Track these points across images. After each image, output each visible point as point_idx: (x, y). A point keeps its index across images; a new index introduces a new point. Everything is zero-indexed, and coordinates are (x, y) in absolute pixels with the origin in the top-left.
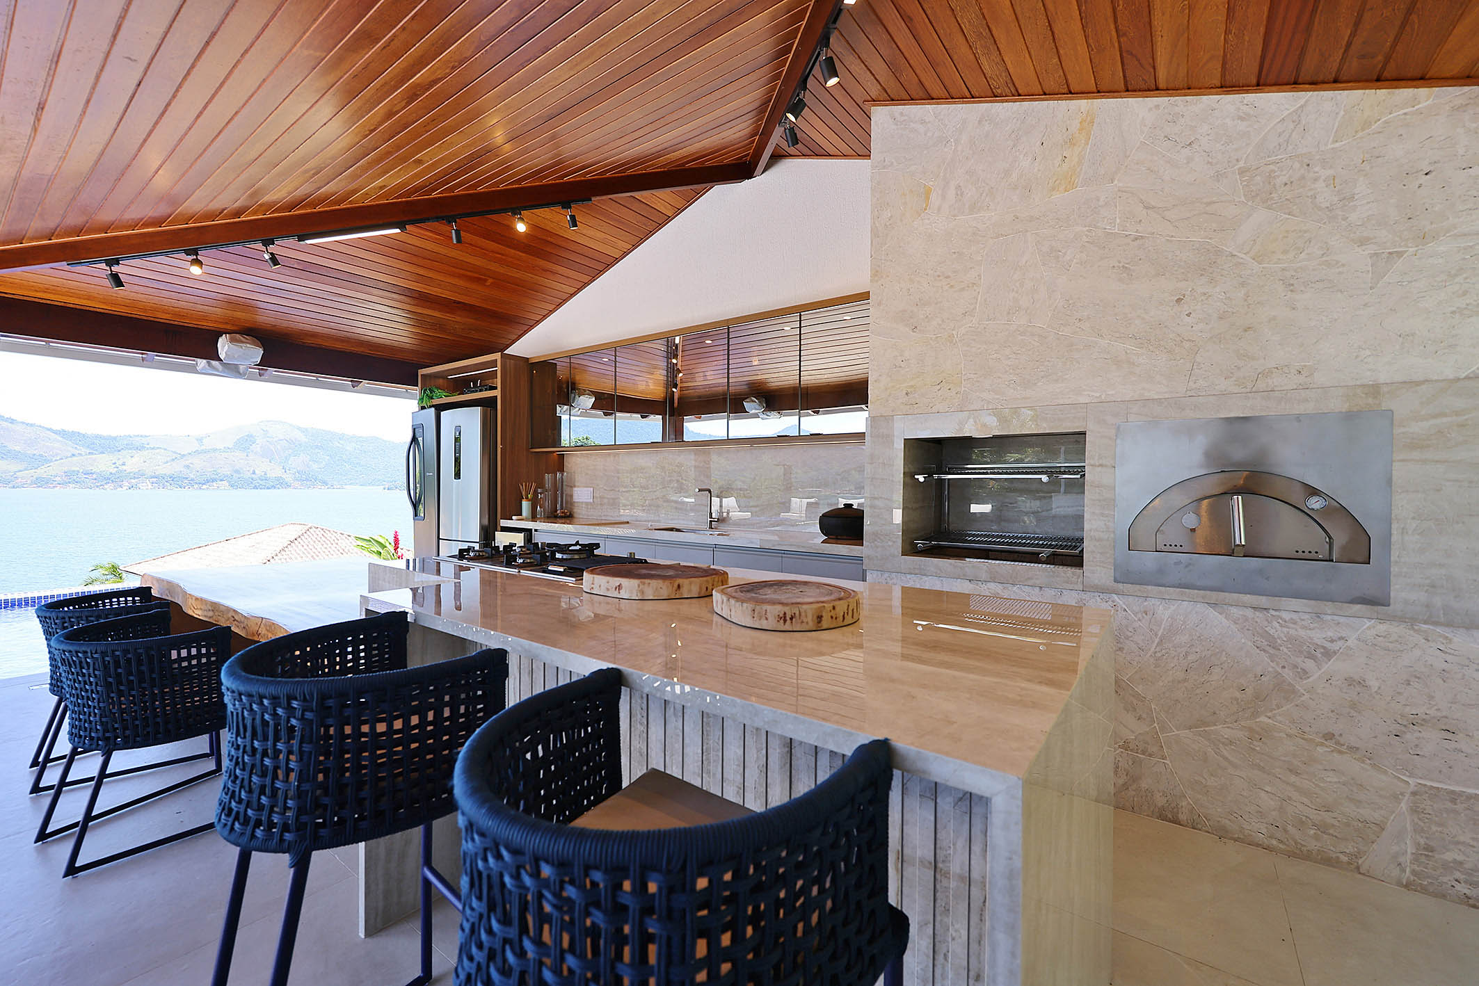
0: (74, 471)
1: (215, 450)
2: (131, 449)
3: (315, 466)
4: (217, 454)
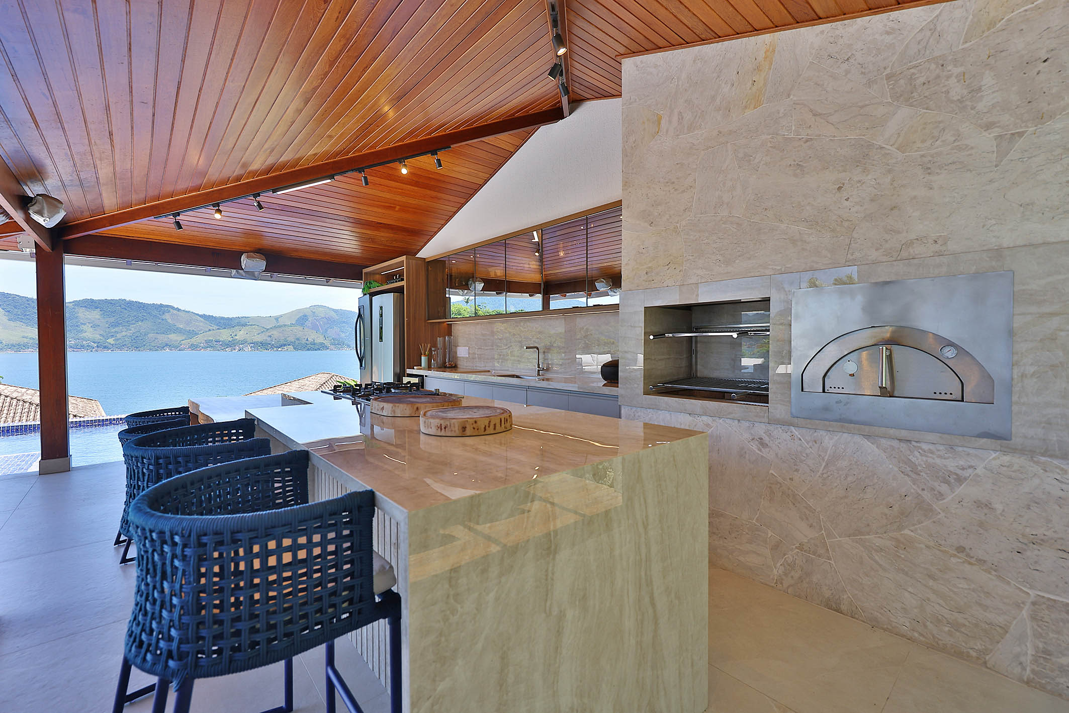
1: (285, 325)
2: (239, 326)
3: (343, 335)
4: (286, 328)
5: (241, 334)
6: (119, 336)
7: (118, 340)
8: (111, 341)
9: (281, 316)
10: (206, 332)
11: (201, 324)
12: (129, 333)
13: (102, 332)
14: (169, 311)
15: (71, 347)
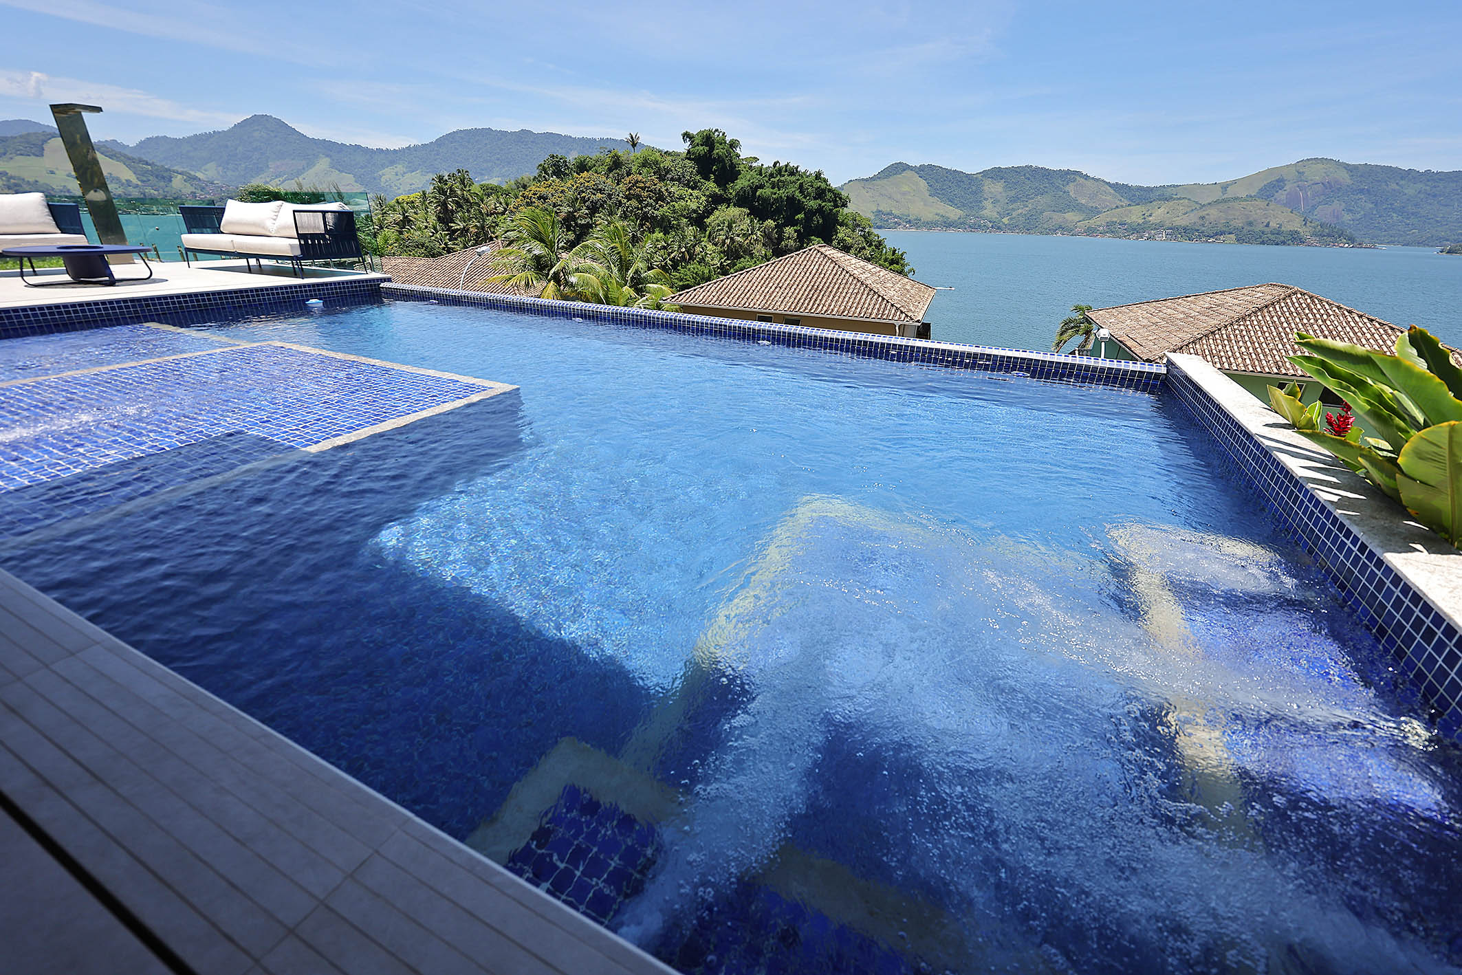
0: (1113, 222)
1: (1237, 198)
2: (1160, 200)
6: (1014, 214)
7: (1012, 219)
8: (1006, 220)
9: (1235, 182)
10: (1112, 209)
11: (1109, 198)
12: (1025, 211)
13: (1000, 209)
14: (1075, 180)
15: (970, 227)
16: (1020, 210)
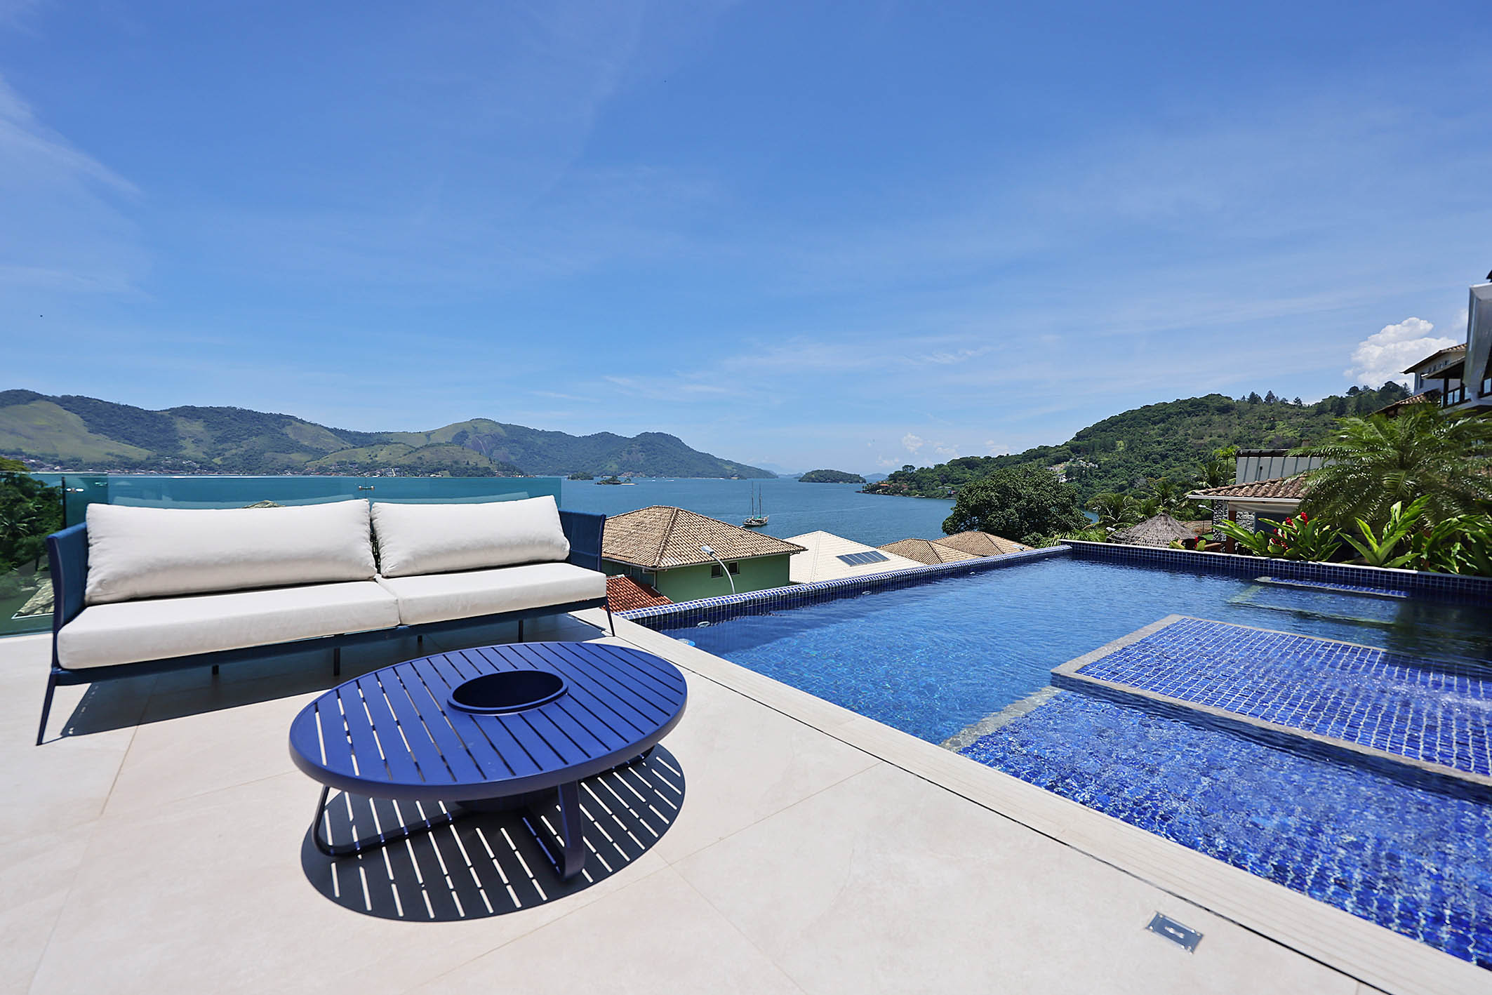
0: (343, 462)
1: (439, 444)
2: (381, 444)
3: (513, 458)
4: (441, 448)
5: (383, 455)
6: (227, 454)
7: (227, 459)
8: (217, 460)
9: (433, 432)
10: (338, 451)
11: (331, 441)
12: (241, 451)
13: (206, 450)
14: (291, 424)
15: (168, 468)
16: (233, 451)
